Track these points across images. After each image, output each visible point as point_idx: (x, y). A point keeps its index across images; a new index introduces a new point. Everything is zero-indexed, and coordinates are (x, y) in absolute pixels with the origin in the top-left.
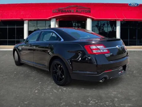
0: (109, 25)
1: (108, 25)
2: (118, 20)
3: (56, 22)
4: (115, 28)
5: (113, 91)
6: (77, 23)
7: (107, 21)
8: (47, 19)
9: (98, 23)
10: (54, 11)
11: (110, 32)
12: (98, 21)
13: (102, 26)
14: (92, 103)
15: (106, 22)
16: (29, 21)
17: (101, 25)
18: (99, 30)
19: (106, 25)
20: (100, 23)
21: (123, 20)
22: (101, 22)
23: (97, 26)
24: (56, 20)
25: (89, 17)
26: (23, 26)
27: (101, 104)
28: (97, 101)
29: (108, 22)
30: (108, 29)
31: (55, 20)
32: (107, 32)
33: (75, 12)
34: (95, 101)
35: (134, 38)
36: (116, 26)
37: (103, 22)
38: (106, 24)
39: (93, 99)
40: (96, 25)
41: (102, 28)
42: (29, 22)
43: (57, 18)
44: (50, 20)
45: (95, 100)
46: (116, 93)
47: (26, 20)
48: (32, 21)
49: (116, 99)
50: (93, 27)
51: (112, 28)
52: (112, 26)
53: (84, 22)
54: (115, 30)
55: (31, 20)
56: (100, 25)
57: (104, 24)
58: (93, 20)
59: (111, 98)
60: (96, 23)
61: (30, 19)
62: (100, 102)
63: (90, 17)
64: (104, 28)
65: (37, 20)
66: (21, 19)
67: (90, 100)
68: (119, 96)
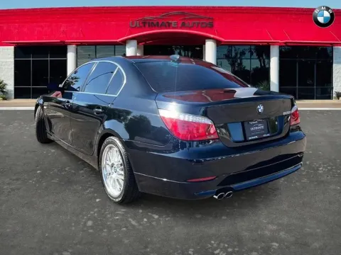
0: (255, 54)
1: (252, 54)
2: (274, 43)
3: (138, 48)
4: (266, 61)
5: (268, 223)
6: (184, 51)
7: (251, 45)
8: (118, 41)
9: (230, 51)
10: (133, 24)
11: (256, 70)
12: (231, 45)
13: (239, 56)
14: (219, 253)
15: (247, 47)
16: (77, 45)
17: (236, 54)
18: (233, 65)
19: (248, 55)
20: (233, 49)
21: (286, 43)
22: (237, 47)
23: (227, 57)
24: (139, 43)
25: (209, 38)
26: (66, 56)
28: (230, 250)
29: (253, 47)
30: (251, 64)
31: (135, 42)
32: (249, 69)
33: (180, 25)
35: (309, 82)
36: (269, 58)
37: (241, 48)
38: (247, 53)
39: (222, 244)
40: (225, 55)
41: (239, 61)
42: (79, 48)
43: (139, 40)
44: (124, 43)
45: (226, 245)
46: (275, 227)
47: (71, 44)
48: (85, 45)
49: (275, 245)
50: (218, 58)
51: (260, 61)
52: (259, 56)
53: (198, 49)
54: (267, 66)
55: (82, 44)
56: (233, 54)
57: (243, 53)
58: (218, 43)
59: (263, 242)
60: (225, 50)
63: (212, 36)
64: (244, 61)
65: (96, 44)
66: (61, 42)
67: (215, 245)
68: (282, 234)
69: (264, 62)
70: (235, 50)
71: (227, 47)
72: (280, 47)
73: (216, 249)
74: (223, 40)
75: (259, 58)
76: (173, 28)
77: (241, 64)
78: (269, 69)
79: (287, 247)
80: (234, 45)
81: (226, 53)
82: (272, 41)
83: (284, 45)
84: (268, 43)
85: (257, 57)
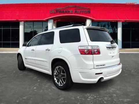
0: (110, 26)
1: (109, 26)
3: (54, 23)
4: (116, 29)
7: (108, 22)
8: (44, 20)
14: (90, 98)
16: (24, 22)
19: (107, 26)
20: (100, 24)
22: (102, 23)
24: (54, 21)
26: (19, 27)
27: (100, 99)
28: (95, 97)
31: (52, 21)
34: (93, 97)
37: (104, 23)
42: (25, 23)
43: (54, 19)
44: (47, 21)
46: (114, 89)
47: (21, 21)
48: (28, 22)
49: (115, 95)
51: (113, 29)
54: (116, 32)
58: (93, 21)
59: (110, 94)
61: (26, 21)
62: (99, 97)
63: (89, 17)
65: (33, 21)
66: (16, 20)
68: (117, 92)
69: (115, 30)
70: (101, 24)
71: (97, 23)
72: (123, 23)
74: (95, 19)
79: (120, 96)
80: (100, 22)
82: (119, 20)
83: (124, 22)
84: (117, 21)
85: (111, 28)
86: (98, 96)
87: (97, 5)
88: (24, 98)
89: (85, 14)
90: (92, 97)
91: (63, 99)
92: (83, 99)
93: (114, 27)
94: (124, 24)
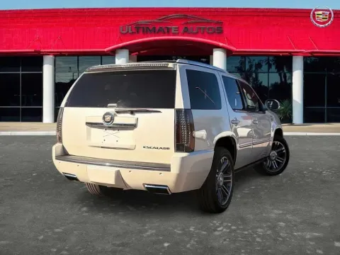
0: (273, 67)
1: (270, 67)
2: (297, 53)
3: (130, 58)
4: (288, 75)
5: (273, 209)
7: (268, 56)
8: (105, 50)
9: (243, 63)
11: (275, 85)
12: (244, 56)
13: (254, 69)
15: (266, 58)
16: (55, 56)
17: (251, 67)
19: (265, 67)
20: (247, 60)
21: (310, 53)
22: (252, 58)
23: (240, 70)
24: (131, 53)
25: (218, 47)
26: (42, 70)
27: (246, 232)
28: (233, 227)
29: (271, 58)
31: (126, 52)
32: (266, 85)
34: (229, 228)
36: (290, 70)
38: (264, 64)
40: (237, 68)
41: (254, 75)
42: (57, 58)
43: (131, 49)
44: (113, 53)
45: (229, 224)
46: (280, 212)
47: (48, 54)
48: (64, 55)
49: (282, 224)
51: (280, 75)
52: (279, 69)
54: (289, 81)
55: (61, 54)
56: (247, 67)
57: (259, 66)
58: (229, 53)
59: (269, 222)
60: (237, 62)
61: (61, 52)
62: (242, 229)
63: (221, 44)
64: (260, 75)
65: (78, 55)
66: (35, 52)
67: (218, 224)
68: (289, 217)
69: (285, 77)
70: (249, 62)
71: (239, 58)
72: (305, 58)
73: (219, 227)
74: (234, 49)
75: (278, 71)
76: (174, 35)
77: (256, 79)
78: (291, 84)
79: (295, 226)
80: (249, 56)
81: (238, 65)
82: (296, 50)
83: (310, 55)
84: (290, 53)
85: (276, 71)
86: (240, 225)
87: (239, 13)
88: (57, 230)
89: (210, 36)
90: (225, 227)
91: (154, 231)
92: (205, 233)
93: (283, 69)
94: (309, 62)
